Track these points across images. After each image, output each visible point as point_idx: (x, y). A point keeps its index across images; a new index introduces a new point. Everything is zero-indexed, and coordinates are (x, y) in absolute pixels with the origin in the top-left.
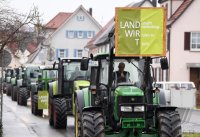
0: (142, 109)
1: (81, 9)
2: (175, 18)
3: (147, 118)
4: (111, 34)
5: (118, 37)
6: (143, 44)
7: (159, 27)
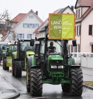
0: (62, 67)
1: (31, 11)
2: (84, 17)
3: (65, 72)
4: (46, 27)
5: (50, 29)
6: (63, 33)
7: (72, 24)
